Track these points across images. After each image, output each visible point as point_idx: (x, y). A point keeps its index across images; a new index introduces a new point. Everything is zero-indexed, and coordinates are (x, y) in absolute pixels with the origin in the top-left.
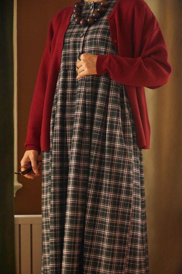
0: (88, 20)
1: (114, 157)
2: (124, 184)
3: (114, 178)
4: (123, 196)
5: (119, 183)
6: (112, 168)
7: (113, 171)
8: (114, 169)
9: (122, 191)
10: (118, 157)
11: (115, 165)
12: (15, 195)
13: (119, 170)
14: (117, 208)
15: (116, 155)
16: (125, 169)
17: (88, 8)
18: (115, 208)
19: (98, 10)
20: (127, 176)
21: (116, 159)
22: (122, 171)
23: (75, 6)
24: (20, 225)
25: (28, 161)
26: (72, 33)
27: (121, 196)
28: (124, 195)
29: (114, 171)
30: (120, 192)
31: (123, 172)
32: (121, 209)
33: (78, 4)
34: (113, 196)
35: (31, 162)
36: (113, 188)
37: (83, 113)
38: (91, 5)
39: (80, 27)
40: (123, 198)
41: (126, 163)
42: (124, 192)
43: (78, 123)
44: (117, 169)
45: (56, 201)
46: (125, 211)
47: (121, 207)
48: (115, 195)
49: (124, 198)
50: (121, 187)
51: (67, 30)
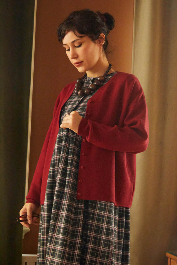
0: (85, 91)
1: (95, 211)
2: (104, 237)
3: (94, 230)
4: (101, 248)
5: (99, 236)
6: (93, 221)
7: (93, 224)
8: (95, 223)
9: (101, 243)
10: (99, 212)
11: (96, 218)
12: (23, 237)
13: (99, 224)
14: (96, 259)
15: (97, 210)
16: (104, 223)
17: (88, 83)
18: (94, 258)
19: (95, 83)
20: (105, 230)
21: (97, 213)
22: (102, 224)
23: (78, 81)
24: (26, 263)
25: (25, 212)
26: (71, 102)
27: (100, 248)
28: (103, 247)
29: (95, 225)
30: (99, 244)
31: (103, 226)
32: (99, 259)
33: (80, 79)
34: (92, 247)
35: (27, 213)
36: (92, 239)
37: (65, 166)
38: (91, 80)
39: (78, 97)
40: (101, 250)
41: (105, 218)
42: (102, 244)
43: (60, 175)
44: (97, 222)
45: (44, 248)
46: (103, 262)
47: (100, 258)
48: (94, 246)
49: (103, 250)
50: (100, 239)
51: (68, 100)
